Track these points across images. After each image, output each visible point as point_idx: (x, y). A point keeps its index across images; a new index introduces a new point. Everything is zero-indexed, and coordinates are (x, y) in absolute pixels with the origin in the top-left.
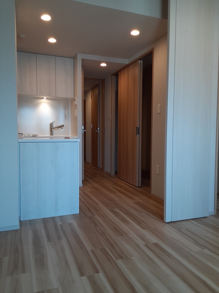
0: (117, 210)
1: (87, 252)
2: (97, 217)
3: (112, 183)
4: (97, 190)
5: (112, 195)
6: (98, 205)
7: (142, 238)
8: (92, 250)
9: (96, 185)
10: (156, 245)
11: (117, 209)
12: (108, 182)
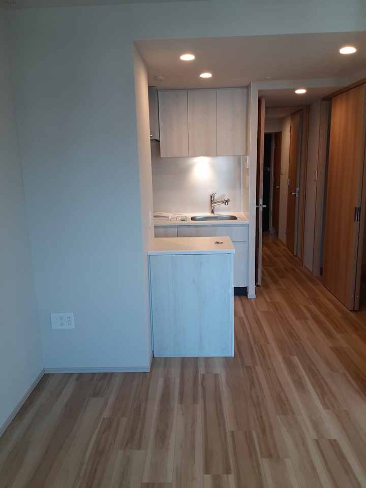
0: (296, 360)
1: (225, 433)
2: (259, 369)
3: (307, 296)
4: (277, 310)
5: (298, 325)
6: (268, 343)
7: (317, 426)
8: (232, 432)
9: (279, 298)
10: (334, 444)
11: (296, 358)
12: (301, 292)
